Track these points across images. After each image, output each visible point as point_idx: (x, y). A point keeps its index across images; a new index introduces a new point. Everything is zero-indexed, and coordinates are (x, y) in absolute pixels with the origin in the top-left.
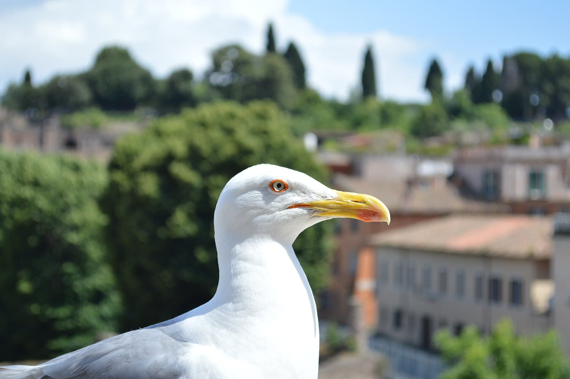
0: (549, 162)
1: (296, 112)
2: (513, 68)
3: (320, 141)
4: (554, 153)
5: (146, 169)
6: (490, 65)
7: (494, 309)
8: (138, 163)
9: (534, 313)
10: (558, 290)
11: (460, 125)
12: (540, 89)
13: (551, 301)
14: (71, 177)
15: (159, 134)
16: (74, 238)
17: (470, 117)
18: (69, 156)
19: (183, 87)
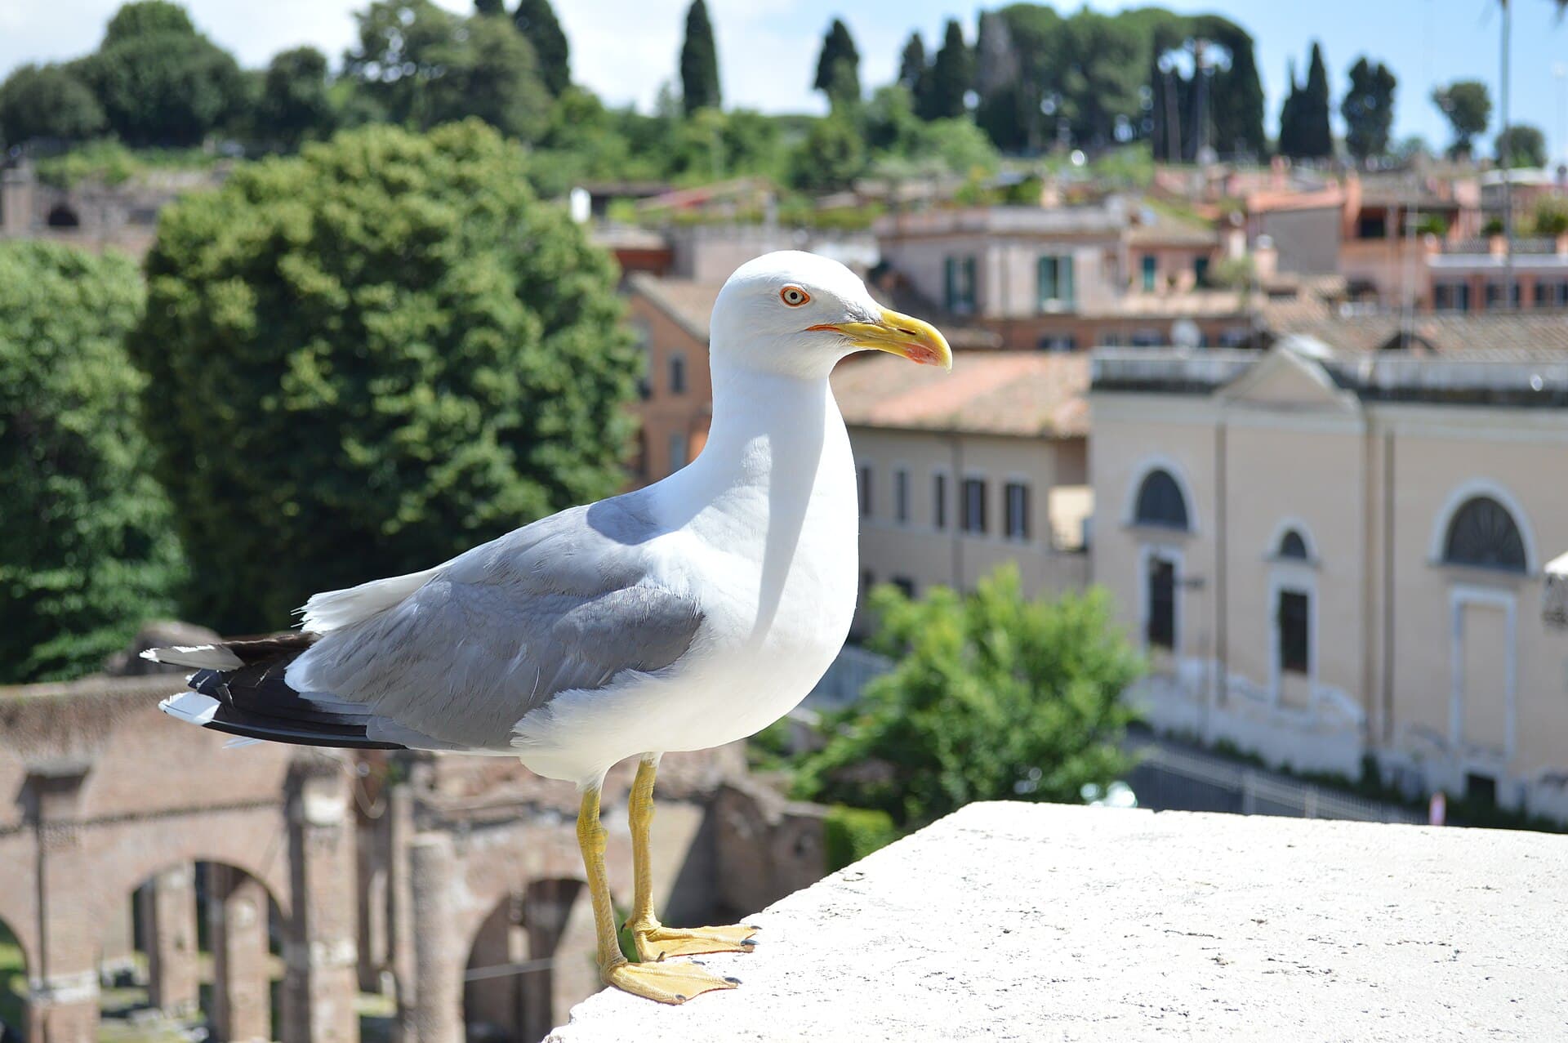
0: (1080, 237)
1: (547, 142)
2: (1001, 41)
3: (599, 203)
4: (1091, 219)
5: (229, 270)
6: (953, 31)
7: (972, 543)
8: (211, 258)
9: (1055, 551)
10: (1100, 502)
11: (892, 163)
12: (1058, 85)
13: (1086, 524)
14: (67, 290)
15: (253, 195)
16: (74, 420)
17: (913, 146)
18: (57, 245)
19: (303, 89)
